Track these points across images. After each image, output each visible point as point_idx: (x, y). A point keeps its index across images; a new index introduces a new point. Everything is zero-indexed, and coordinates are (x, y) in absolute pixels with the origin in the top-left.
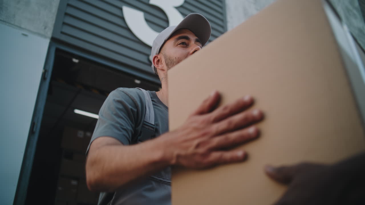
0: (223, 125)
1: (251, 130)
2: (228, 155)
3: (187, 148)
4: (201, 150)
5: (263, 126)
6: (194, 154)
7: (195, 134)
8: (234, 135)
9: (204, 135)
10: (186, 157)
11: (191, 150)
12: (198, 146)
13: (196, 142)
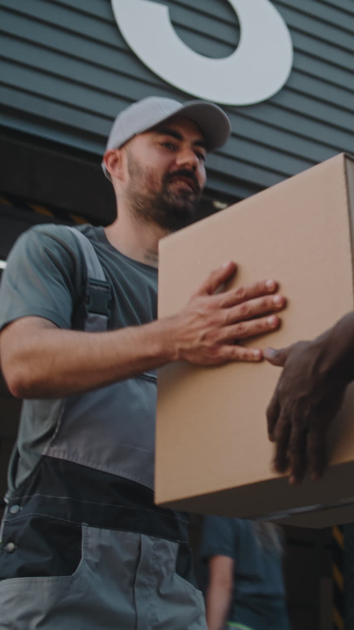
0: (236, 311)
1: (271, 319)
2: (241, 351)
3: (190, 340)
4: (208, 343)
5: (284, 315)
6: (199, 349)
7: (200, 323)
8: (249, 325)
9: (212, 324)
10: (191, 351)
11: (196, 343)
12: (204, 338)
13: (202, 333)
